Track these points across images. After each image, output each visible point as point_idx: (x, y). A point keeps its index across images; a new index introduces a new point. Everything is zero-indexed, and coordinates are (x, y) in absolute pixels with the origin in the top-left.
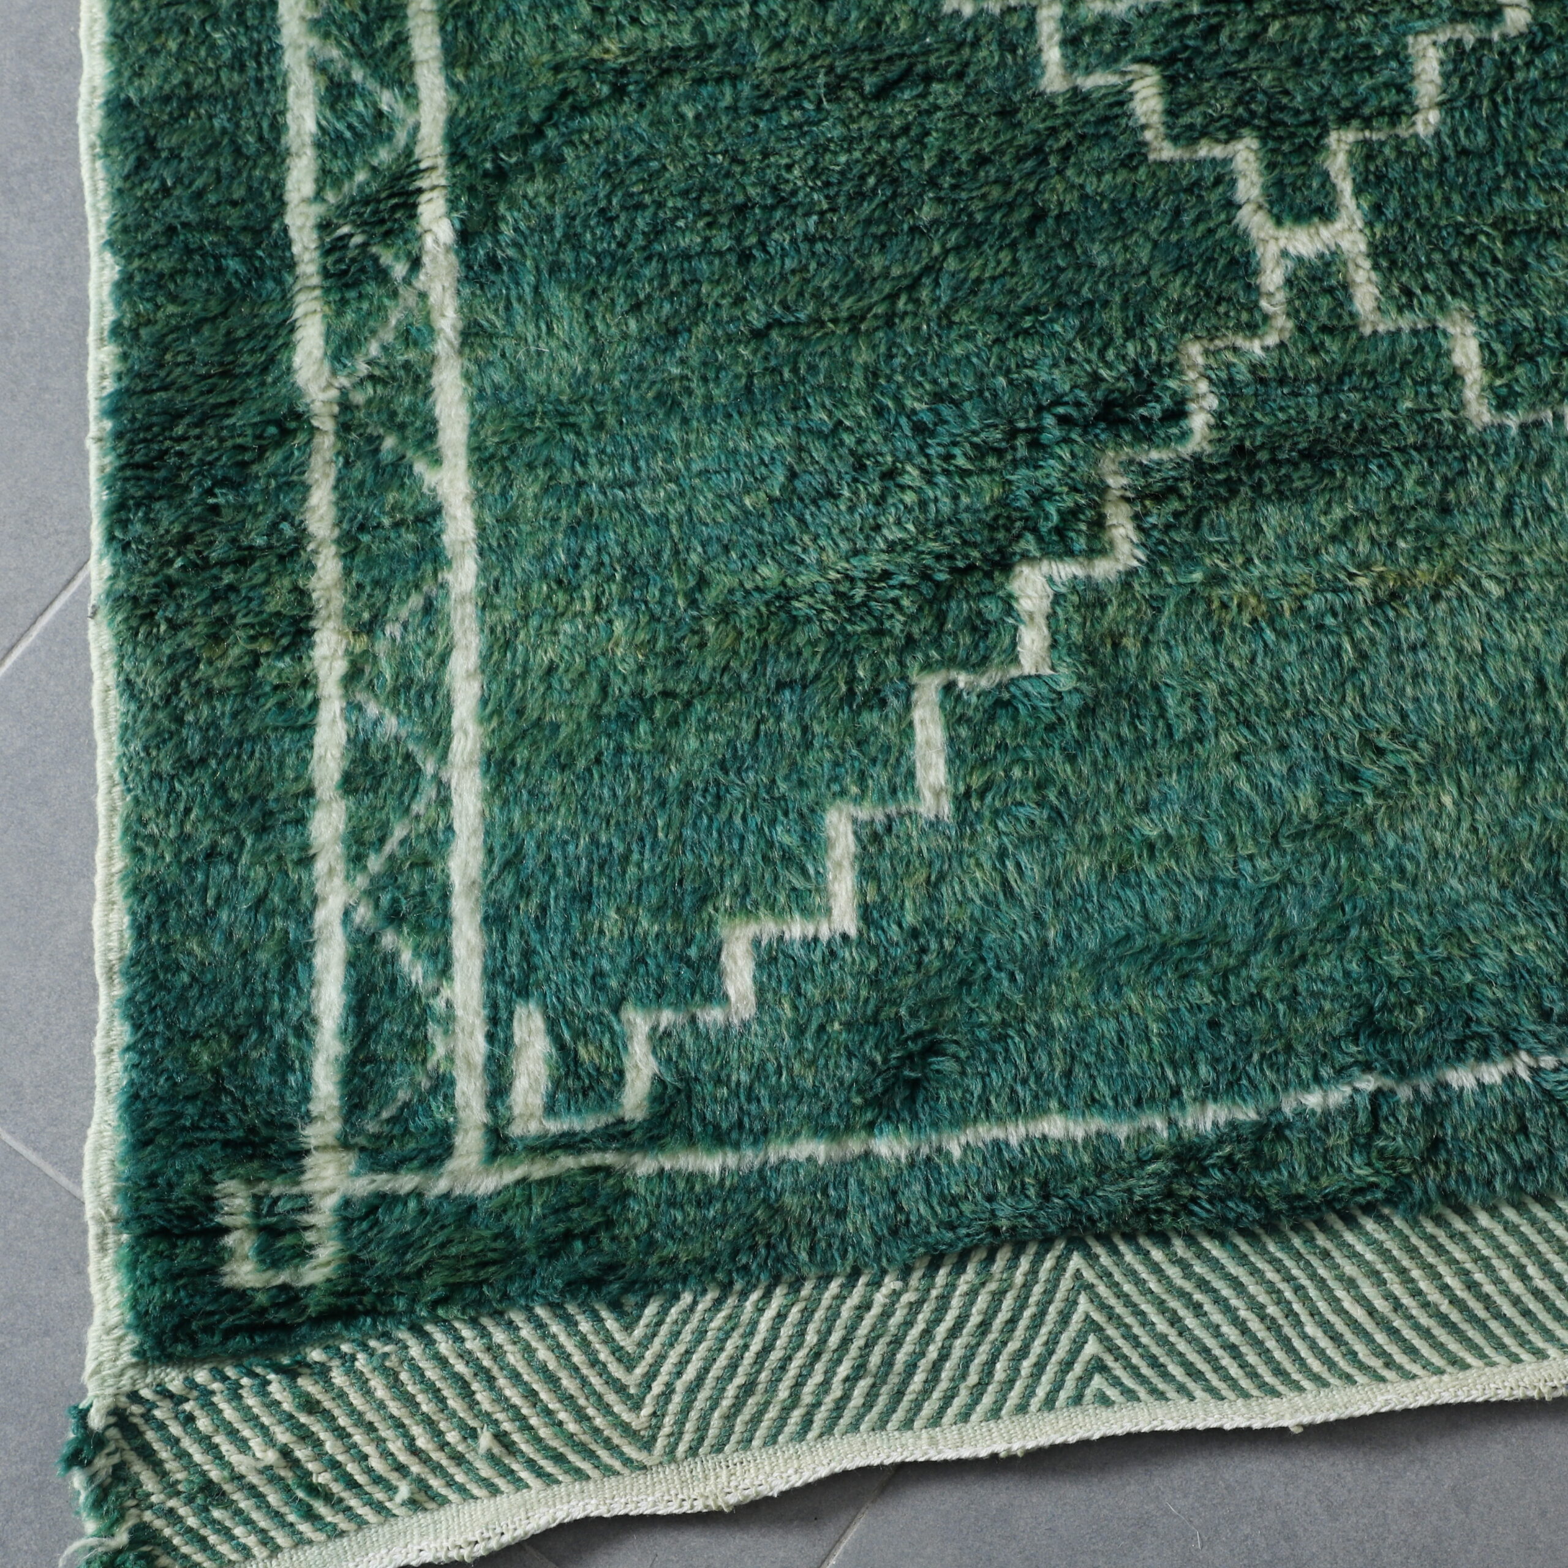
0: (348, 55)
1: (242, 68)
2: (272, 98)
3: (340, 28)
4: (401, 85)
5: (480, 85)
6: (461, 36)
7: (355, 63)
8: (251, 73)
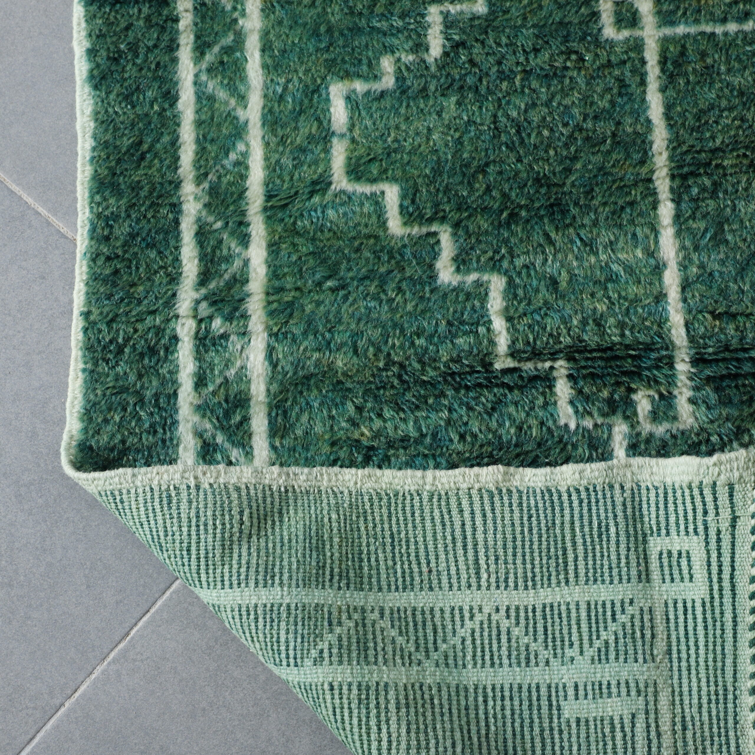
0: (215, 428)
1: (155, 432)
2: (170, 451)
3: (212, 412)
4: (244, 447)
5: (289, 450)
6: (280, 419)
7: (219, 433)
8: (160, 436)
